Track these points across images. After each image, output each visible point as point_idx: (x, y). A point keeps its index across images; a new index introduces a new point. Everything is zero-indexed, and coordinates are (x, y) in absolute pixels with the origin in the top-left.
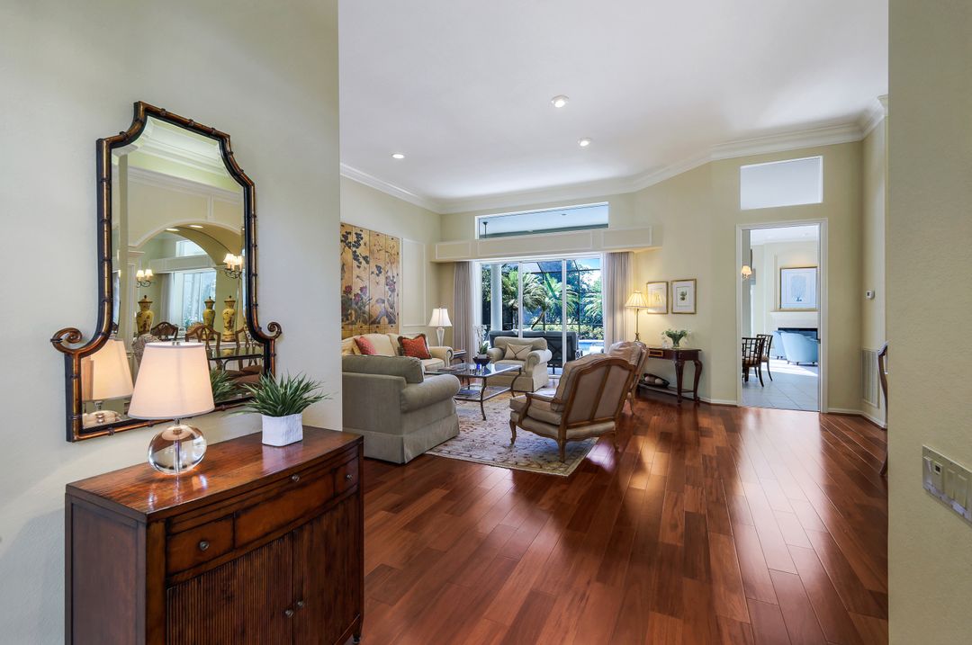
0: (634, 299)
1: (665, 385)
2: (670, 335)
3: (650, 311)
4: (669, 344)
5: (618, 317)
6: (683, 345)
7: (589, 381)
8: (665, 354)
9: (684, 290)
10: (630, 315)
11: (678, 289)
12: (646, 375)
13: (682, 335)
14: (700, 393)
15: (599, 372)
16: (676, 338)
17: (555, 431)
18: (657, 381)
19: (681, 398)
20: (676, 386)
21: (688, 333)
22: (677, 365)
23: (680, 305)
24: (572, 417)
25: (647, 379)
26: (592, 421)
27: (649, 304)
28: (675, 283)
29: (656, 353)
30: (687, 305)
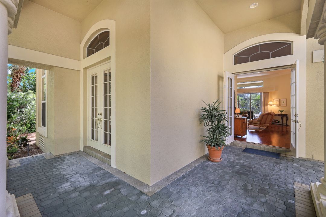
0: (270, 103)
1: (279, 122)
2: (280, 111)
3: (275, 105)
4: (280, 113)
5: (266, 107)
6: (283, 113)
7: (265, 117)
8: (279, 115)
9: (284, 101)
10: (269, 107)
11: (282, 101)
12: (273, 120)
13: (283, 111)
14: (287, 124)
15: (266, 116)
16: (281, 112)
17: (258, 125)
18: (276, 121)
19: (282, 125)
20: (281, 122)
21: (285, 110)
22: (282, 118)
23: (282, 104)
24: (262, 122)
25: (274, 121)
26: (265, 124)
27: (274, 104)
28: (281, 100)
29: (276, 115)
30: (285, 104)
